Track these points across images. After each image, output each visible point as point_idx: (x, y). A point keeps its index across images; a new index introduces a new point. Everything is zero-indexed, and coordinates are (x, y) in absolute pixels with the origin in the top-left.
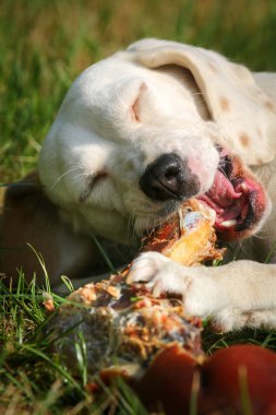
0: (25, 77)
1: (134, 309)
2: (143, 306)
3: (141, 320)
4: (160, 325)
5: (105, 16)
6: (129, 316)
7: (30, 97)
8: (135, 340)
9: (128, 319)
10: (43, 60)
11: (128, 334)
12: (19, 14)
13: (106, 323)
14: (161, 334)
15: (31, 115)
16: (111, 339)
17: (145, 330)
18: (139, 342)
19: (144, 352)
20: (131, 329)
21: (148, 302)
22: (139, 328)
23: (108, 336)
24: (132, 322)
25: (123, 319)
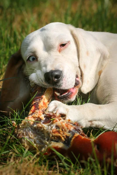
0: (12, 40)
1: (52, 123)
2: (56, 121)
3: (57, 127)
4: (66, 128)
6: (52, 126)
8: (57, 134)
9: (52, 127)
11: (55, 133)
13: (42, 129)
14: (68, 131)
16: (46, 135)
17: (60, 130)
18: (59, 135)
19: (63, 138)
20: (55, 131)
21: (57, 119)
22: (58, 130)
24: (54, 128)
25: (50, 127)
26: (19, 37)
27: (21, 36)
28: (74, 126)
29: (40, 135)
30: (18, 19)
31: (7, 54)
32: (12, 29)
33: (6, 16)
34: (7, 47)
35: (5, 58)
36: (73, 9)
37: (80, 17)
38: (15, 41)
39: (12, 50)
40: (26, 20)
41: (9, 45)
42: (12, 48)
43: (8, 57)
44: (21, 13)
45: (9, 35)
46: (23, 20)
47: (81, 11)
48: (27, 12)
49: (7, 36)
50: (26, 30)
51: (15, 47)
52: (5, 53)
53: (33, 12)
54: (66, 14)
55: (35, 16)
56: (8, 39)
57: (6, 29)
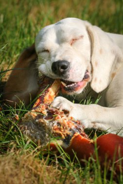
0: (26, 30)
1: (54, 120)
2: (58, 118)
3: (59, 124)
4: (67, 126)
5: (57, 9)
6: (54, 122)
7: (27, 37)
8: (58, 131)
9: (53, 124)
10: (32, 25)
11: (56, 129)
12: (25, 7)
13: (44, 125)
14: (69, 129)
15: (27, 44)
17: (62, 127)
18: (60, 132)
19: (63, 136)
20: (56, 127)
21: (59, 116)
22: (59, 127)
24: (55, 124)
25: (51, 124)
26: (33, 29)
27: (36, 28)
28: (76, 125)
29: (41, 130)
30: (35, 10)
31: (20, 44)
32: (27, 20)
33: (23, 6)
34: (20, 38)
35: (17, 48)
36: (91, 7)
37: (97, 16)
38: (29, 32)
39: (25, 41)
40: (43, 13)
41: (23, 35)
42: (25, 39)
43: (20, 47)
44: (38, 5)
45: (23, 26)
46: (39, 12)
47: (99, 10)
48: (44, 4)
49: (22, 26)
50: (42, 22)
51: (29, 38)
52: (18, 43)
53: (50, 5)
54: (83, 11)
55: (52, 9)
56: (22, 29)
57: (22, 19)
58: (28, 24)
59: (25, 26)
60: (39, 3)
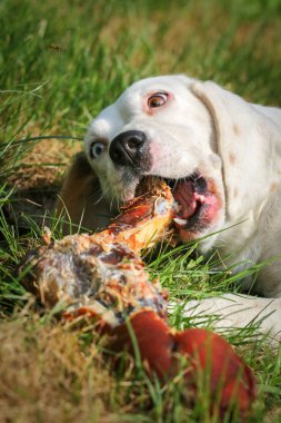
0: (91, 61)
3: (124, 279)
5: (163, 29)
10: (107, 51)
14: (139, 295)
15: (89, 91)
16: (94, 284)
22: (121, 285)
23: (90, 280)
26: (107, 62)
30: (116, 23)
31: (73, 90)
32: (96, 40)
34: (76, 75)
35: (66, 96)
36: (238, 37)
37: (249, 57)
38: (98, 66)
39: (87, 83)
40: (132, 31)
41: (82, 71)
42: (88, 79)
43: (72, 96)
44: (124, 15)
46: (124, 29)
47: (255, 47)
48: (138, 15)
49: (83, 51)
50: (127, 50)
51: (95, 80)
52: (69, 86)
53: (150, 18)
54: (221, 43)
55: (153, 28)
56: (83, 58)
57: (85, 37)
58: (97, 48)
59: (91, 52)
60: (126, 11)
